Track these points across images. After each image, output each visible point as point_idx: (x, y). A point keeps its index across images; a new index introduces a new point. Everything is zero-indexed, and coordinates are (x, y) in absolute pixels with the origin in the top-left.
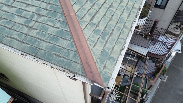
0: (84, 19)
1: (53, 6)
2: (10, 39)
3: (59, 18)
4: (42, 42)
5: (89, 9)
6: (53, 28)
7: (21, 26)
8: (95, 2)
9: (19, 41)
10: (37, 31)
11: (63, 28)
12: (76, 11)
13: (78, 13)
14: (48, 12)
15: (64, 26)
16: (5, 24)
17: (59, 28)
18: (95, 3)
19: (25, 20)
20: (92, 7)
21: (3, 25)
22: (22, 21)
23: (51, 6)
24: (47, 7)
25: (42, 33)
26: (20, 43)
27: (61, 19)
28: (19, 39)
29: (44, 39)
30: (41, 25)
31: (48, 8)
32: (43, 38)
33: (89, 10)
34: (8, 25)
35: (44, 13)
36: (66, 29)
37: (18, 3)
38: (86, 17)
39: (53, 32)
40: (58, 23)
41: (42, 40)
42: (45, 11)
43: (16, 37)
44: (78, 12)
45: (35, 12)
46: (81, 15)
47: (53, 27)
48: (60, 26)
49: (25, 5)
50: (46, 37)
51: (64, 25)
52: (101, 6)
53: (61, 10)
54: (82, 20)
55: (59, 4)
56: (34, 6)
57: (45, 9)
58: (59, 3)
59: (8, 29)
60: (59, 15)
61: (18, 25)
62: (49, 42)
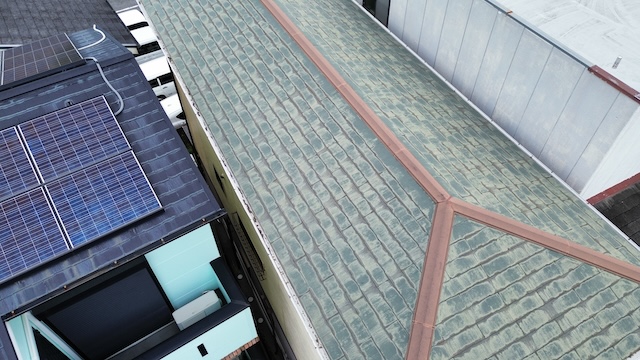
0: (446, 347)
1: (407, 282)
2: (313, 301)
3: (403, 317)
4: (354, 344)
5: (469, 324)
6: (383, 331)
7: (338, 288)
8: (493, 311)
9: (324, 316)
10: (356, 316)
11: (398, 342)
12: (440, 319)
13: (441, 326)
14: (392, 291)
15: (402, 341)
16: (318, 266)
17: (391, 338)
18: (492, 314)
19: (350, 279)
20: (478, 322)
21: (315, 265)
22: (345, 278)
23: (403, 281)
24: (395, 277)
25: (361, 327)
26: (323, 321)
27: (404, 322)
28: (325, 311)
29: (359, 341)
30: (367, 309)
31: (395, 281)
32: (360, 338)
33: (468, 327)
34: (322, 270)
35: (385, 287)
36: (401, 349)
37: (355, 234)
38: (452, 342)
39: (379, 338)
40: (395, 325)
41: (355, 341)
42: (388, 283)
43: (323, 303)
44: (442, 322)
45: (371, 273)
46: (444, 333)
47: (384, 328)
48: (396, 335)
49: (362, 247)
50: (363, 341)
51: (402, 337)
52: (501, 326)
53: (414, 302)
54: (441, 346)
55: (417, 286)
56: (376, 260)
57: (389, 280)
58: (419, 282)
59: (318, 280)
60: (405, 310)
61: (335, 281)
62: (363, 354)
